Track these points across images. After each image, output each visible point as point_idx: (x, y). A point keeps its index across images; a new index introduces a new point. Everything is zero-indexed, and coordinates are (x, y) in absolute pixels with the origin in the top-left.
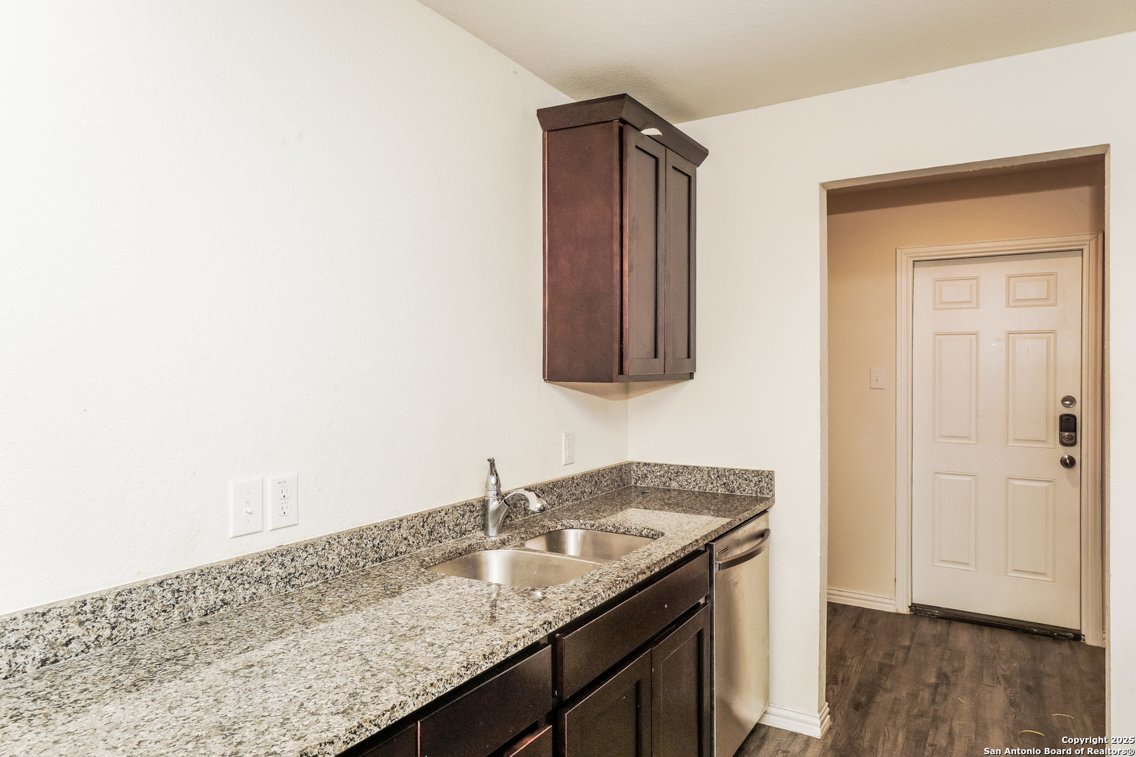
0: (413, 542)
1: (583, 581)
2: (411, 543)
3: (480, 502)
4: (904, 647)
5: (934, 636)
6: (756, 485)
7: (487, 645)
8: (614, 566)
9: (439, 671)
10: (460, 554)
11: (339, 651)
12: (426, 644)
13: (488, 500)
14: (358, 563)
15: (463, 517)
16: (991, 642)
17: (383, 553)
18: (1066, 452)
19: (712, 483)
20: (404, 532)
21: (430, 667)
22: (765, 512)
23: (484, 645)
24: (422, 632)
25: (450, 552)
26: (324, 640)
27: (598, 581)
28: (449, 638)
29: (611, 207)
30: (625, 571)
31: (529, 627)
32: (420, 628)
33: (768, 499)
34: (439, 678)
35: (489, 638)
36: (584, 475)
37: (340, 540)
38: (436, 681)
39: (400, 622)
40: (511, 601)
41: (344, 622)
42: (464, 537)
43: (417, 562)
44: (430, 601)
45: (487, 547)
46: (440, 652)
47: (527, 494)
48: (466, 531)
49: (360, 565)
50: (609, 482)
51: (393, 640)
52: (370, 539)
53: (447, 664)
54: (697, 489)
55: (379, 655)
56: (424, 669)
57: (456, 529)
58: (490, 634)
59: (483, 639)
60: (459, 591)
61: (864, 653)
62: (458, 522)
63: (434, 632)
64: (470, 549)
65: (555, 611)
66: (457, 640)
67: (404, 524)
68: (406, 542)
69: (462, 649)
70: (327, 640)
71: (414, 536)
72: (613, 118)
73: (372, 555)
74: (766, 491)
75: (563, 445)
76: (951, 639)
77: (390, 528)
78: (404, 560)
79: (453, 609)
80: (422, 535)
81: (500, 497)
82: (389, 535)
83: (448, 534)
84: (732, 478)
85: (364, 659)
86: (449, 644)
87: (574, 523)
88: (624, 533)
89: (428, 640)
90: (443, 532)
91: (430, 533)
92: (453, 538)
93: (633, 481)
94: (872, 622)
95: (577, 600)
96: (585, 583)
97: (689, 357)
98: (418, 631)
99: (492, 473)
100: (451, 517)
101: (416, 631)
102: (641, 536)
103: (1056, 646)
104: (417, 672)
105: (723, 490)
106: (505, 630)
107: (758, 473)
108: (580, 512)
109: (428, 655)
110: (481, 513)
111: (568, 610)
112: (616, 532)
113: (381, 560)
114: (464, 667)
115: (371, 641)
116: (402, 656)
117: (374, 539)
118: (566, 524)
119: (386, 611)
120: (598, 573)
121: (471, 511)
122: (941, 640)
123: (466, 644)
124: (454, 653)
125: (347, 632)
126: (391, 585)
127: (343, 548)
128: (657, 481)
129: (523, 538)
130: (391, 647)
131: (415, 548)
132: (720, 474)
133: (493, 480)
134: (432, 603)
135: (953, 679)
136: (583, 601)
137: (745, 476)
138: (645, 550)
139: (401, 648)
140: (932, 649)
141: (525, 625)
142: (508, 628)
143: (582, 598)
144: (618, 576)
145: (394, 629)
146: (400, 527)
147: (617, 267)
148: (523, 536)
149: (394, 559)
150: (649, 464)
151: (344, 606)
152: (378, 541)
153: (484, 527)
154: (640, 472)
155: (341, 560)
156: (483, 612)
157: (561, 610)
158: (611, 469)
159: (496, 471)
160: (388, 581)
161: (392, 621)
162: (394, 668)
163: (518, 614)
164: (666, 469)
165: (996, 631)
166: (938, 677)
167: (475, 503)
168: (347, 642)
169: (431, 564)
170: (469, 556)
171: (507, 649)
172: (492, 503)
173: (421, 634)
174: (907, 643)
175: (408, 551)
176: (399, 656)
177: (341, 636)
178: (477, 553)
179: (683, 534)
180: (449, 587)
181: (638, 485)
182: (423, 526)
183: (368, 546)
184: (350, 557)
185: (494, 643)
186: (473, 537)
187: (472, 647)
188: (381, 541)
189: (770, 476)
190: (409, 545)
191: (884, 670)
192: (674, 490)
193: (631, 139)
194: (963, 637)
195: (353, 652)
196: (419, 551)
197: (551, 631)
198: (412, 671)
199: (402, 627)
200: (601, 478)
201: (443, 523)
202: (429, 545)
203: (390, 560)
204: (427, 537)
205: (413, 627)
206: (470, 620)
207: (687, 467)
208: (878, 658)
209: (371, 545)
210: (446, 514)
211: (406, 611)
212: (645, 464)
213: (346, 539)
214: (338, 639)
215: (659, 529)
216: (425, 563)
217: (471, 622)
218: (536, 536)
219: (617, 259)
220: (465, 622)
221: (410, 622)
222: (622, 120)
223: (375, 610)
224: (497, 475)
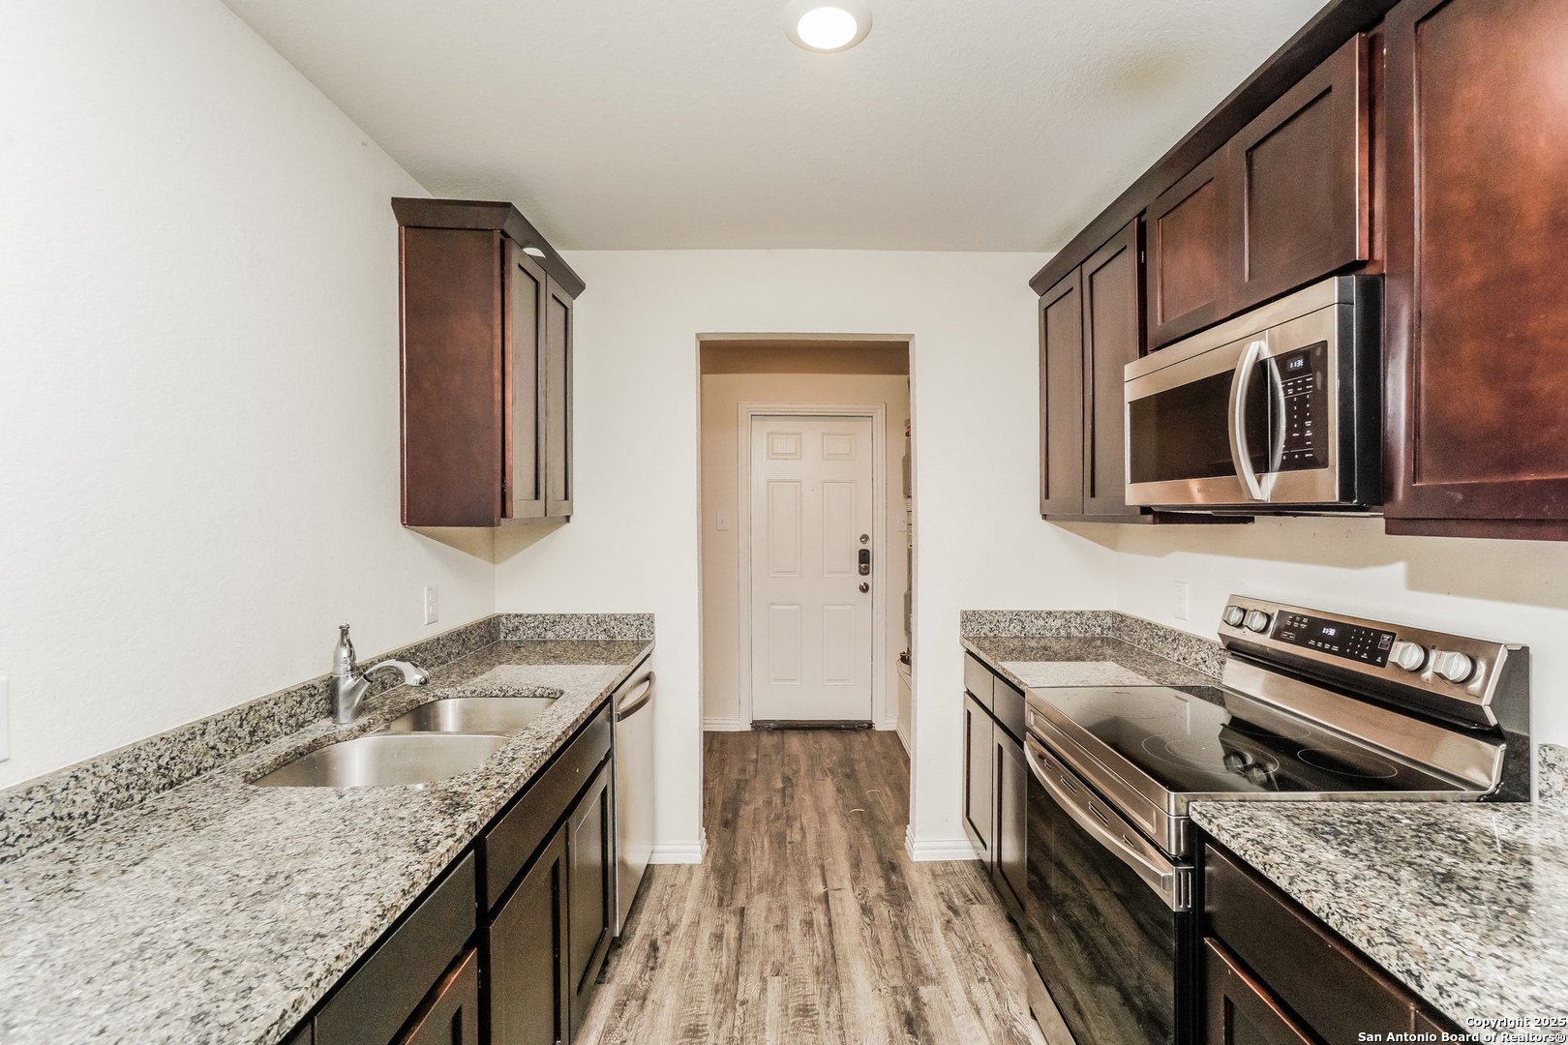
0: (226, 751)
1: (496, 762)
2: (222, 752)
3: (324, 681)
4: (752, 761)
5: (773, 746)
6: (637, 628)
7: (403, 875)
8: (524, 736)
9: (341, 934)
10: (301, 754)
11: (142, 950)
12: (303, 898)
13: (338, 678)
14: (131, 797)
15: (301, 704)
16: (815, 742)
17: (176, 775)
18: (862, 580)
19: (592, 630)
20: (212, 741)
21: (323, 931)
22: (648, 655)
23: (397, 875)
24: (288, 881)
25: (287, 754)
26: (104, 939)
27: (514, 759)
28: (338, 879)
29: (491, 328)
30: (540, 740)
31: (452, 836)
32: (283, 875)
33: (650, 642)
34: (346, 943)
35: (399, 864)
36: (451, 634)
37: (96, 770)
38: (343, 951)
39: (242, 873)
40: (410, 805)
41: (134, 898)
42: (302, 730)
43: (237, 777)
44: (283, 831)
45: (340, 738)
46: (331, 904)
47: (400, 665)
48: (305, 722)
49: (136, 800)
50: (478, 638)
51: (242, 906)
52: (152, 758)
53: (349, 916)
54: (575, 638)
55: (225, 937)
56: (315, 938)
57: (290, 722)
58: (399, 858)
59: (391, 868)
60: (327, 807)
61: (722, 773)
62: (293, 712)
63: (309, 876)
64: (315, 745)
65: (478, 807)
66: (351, 879)
67: (211, 728)
68: (213, 752)
69: (366, 890)
70: (109, 937)
71: (227, 742)
72: (493, 227)
73: (156, 781)
74: (647, 634)
75: (426, 600)
76: (786, 746)
77: (187, 737)
78: (211, 778)
79: (327, 835)
80: (240, 738)
81: (356, 672)
82: (185, 748)
83: (279, 730)
84: (612, 623)
85: (199, 951)
86: (343, 888)
87: (448, 691)
88: (513, 696)
89: (304, 890)
90: (271, 728)
91: (252, 733)
92: (286, 734)
93: (502, 635)
94: (723, 743)
95: (500, 787)
96: (500, 764)
97: (566, 498)
98: (280, 880)
99: (343, 644)
100: (283, 708)
101: (277, 883)
102: (535, 696)
103: (858, 736)
104: (304, 945)
105: (604, 636)
106: (419, 848)
107: (639, 617)
108: (454, 677)
109: (314, 913)
110: (325, 695)
111: (492, 803)
112: (503, 696)
113: (171, 785)
114: (379, 916)
115: (198, 917)
116: (268, 928)
117: (160, 757)
118: (439, 694)
119: (211, 863)
120: (509, 749)
121: (311, 695)
122: (780, 749)
123: (368, 882)
124: (355, 899)
125: (148, 913)
126: (204, 820)
127: (104, 781)
128: (531, 633)
129: (387, 720)
130: (241, 920)
131: (228, 758)
132: (599, 620)
133: (345, 653)
134: (288, 833)
135: (794, 780)
136: (506, 786)
137: (626, 621)
138: (551, 712)
139: (261, 915)
140: (774, 758)
141: (445, 835)
142: (422, 843)
143: (504, 783)
144: (536, 749)
145: (237, 888)
146: (204, 733)
147: (498, 396)
148: (388, 716)
149: (195, 779)
150: (521, 615)
151: (124, 872)
152: (167, 759)
153: (332, 712)
154: (510, 625)
155: (101, 800)
156: (375, 830)
157: (484, 804)
158: (479, 625)
159: (349, 641)
160: (197, 815)
161: (229, 875)
162: (260, 950)
163: (429, 822)
164: (541, 619)
165: (817, 732)
166: (784, 782)
167: (316, 684)
168: (152, 930)
169: (259, 776)
170: (314, 754)
171: (430, 872)
172: (344, 683)
173: (287, 885)
174: (754, 757)
175: (217, 764)
176: (262, 928)
177: (136, 923)
178: (325, 749)
179: (584, 689)
180: (308, 805)
181: (508, 639)
182: (241, 726)
183: (149, 770)
184: (116, 791)
185: (411, 869)
186: (317, 729)
187: (380, 884)
188: (173, 759)
189: (651, 618)
190: (219, 755)
191: (741, 785)
192: (551, 641)
193: (514, 258)
194: (795, 742)
195: (171, 945)
196: (234, 761)
197: (475, 834)
198: (294, 945)
199: (250, 881)
200: (469, 635)
201: (271, 716)
202: (250, 750)
203: (188, 783)
204: (248, 740)
205: (270, 877)
206: (360, 845)
207: (564, 616)
208: (734, 775)
209: (155, 766)
210: (275, 704)
211: (246, 855)
212: (517, 615)
213: (110, 766)
214: (134, 929)
215: (556, 687)
216: (250, 776)
217: (364, 848)
218: (404, 714)
219: (498, 387)
220: (353, 850)
221: (262, 871)
222: (503, 233)
223: (189, 865)
224: (351, 646)
